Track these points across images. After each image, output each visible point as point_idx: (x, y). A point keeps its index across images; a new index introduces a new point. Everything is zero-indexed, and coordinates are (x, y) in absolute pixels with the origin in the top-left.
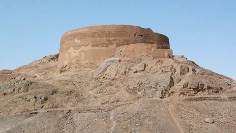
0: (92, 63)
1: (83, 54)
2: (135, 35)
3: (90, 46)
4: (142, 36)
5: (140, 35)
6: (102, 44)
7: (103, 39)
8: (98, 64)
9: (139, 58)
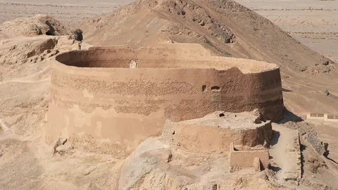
0: (117, 146)
1: (99, 125)
2: (204, 87)
3: (112, 109)
4: (218, 88)
5: (212, 88)
6: (138, 108)
7: (138, 97)
8: (129, 149)
9: (207, 156)
